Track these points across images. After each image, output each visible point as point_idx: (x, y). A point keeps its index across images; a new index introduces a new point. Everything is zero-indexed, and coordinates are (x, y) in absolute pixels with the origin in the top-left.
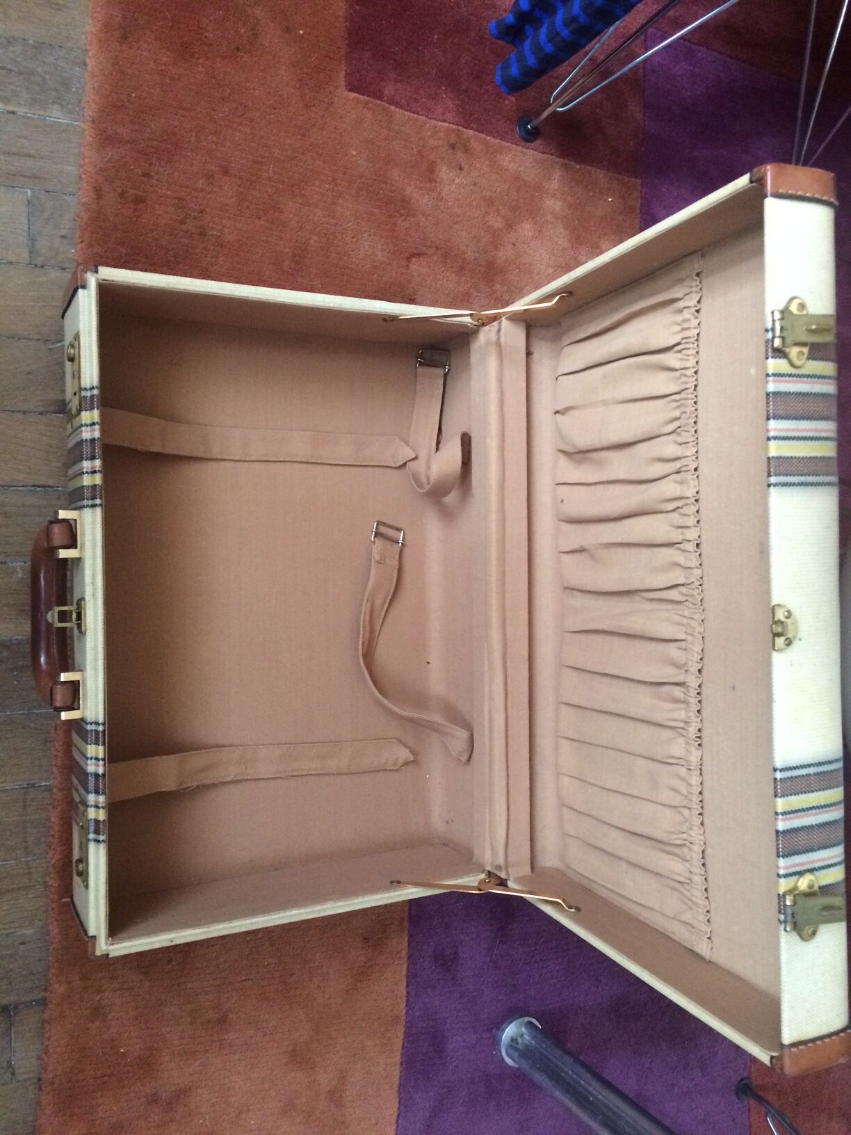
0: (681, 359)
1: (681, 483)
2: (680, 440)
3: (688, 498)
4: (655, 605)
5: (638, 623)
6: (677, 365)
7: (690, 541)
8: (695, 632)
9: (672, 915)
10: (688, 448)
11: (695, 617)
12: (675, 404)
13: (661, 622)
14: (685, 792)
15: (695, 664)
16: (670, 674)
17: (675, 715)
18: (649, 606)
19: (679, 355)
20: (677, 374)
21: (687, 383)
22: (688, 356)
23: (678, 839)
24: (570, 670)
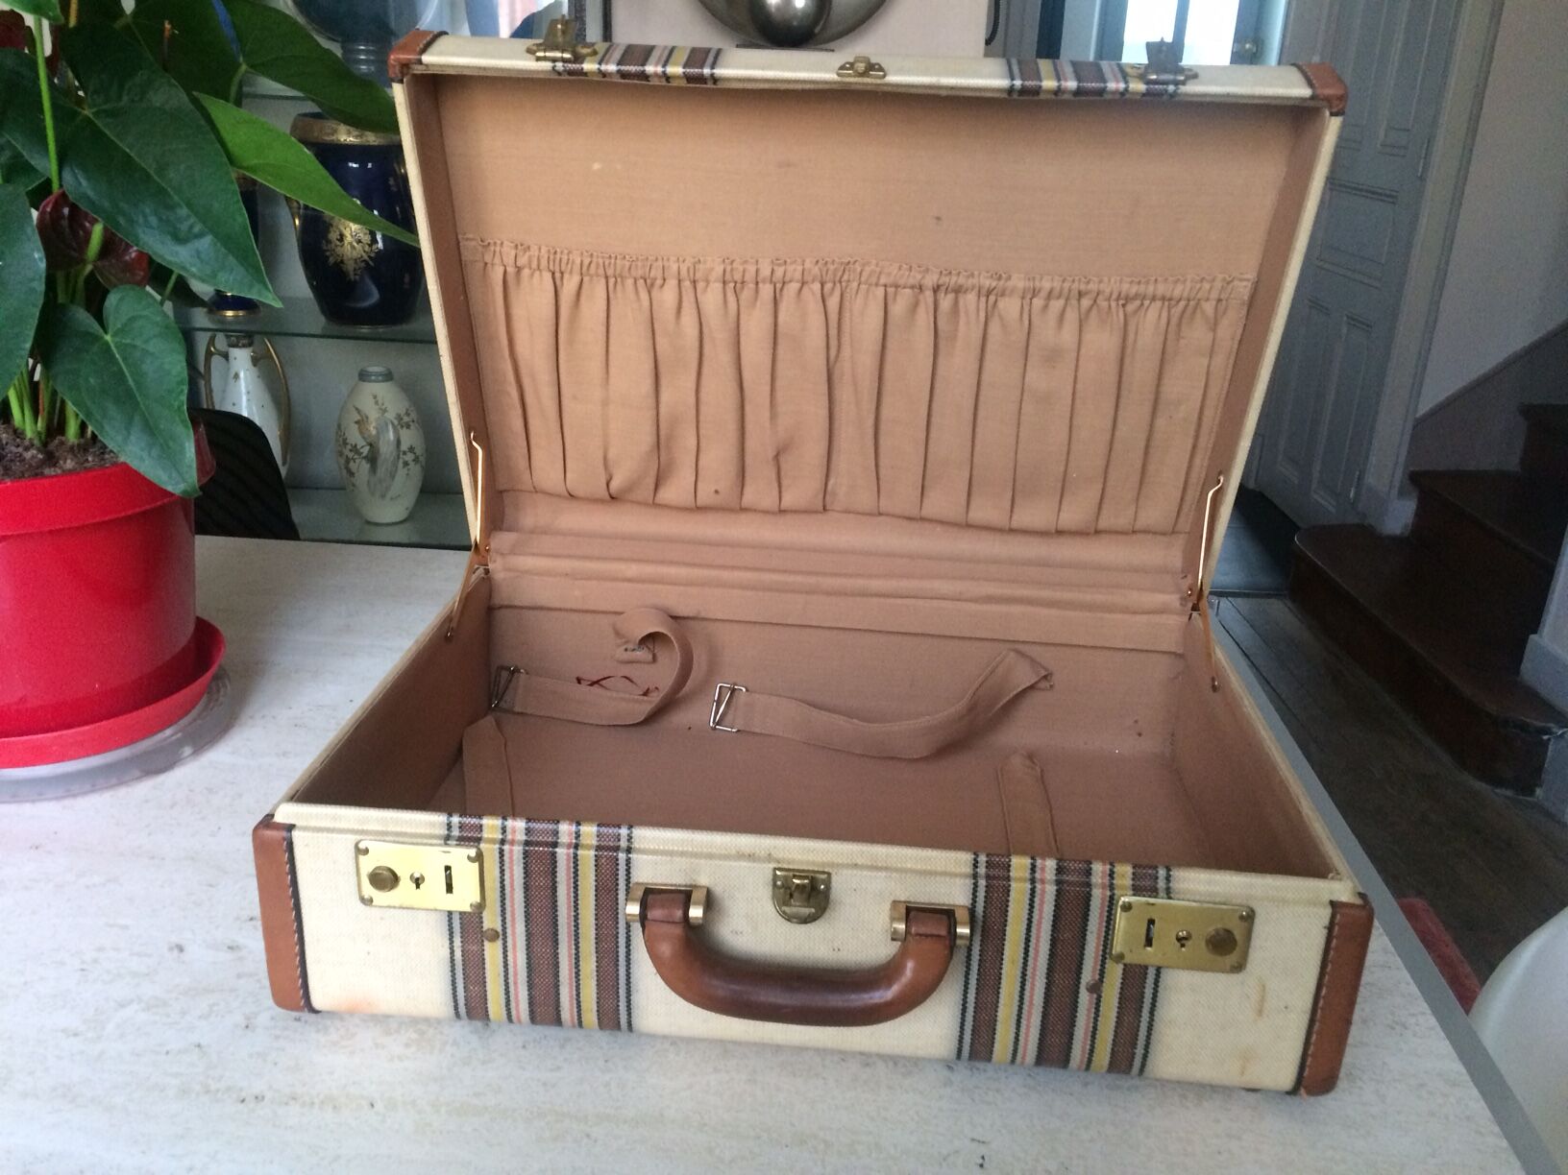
0: (571, 272)
1: (708, 282)
2: (659, 282)
3: (724, 271)
4: (846, 339)
5: (867, 362)
6: (576, 279)
7: (773, 270)
8: (875, 272)
9: (1211, 335)
10: (669, 266)
11: (859, 270)
12: (619, 287)
13: (865, 321)
14: (1062, 302)
15: (912, 274)
16: (924, 318)
17: (972, 308)
18: (846, 352)
19: (566, 276)
20: (586, 279)
21: (598, 264)
22: (568, 260)
23: (1118, 315)
24: (925, 501)
